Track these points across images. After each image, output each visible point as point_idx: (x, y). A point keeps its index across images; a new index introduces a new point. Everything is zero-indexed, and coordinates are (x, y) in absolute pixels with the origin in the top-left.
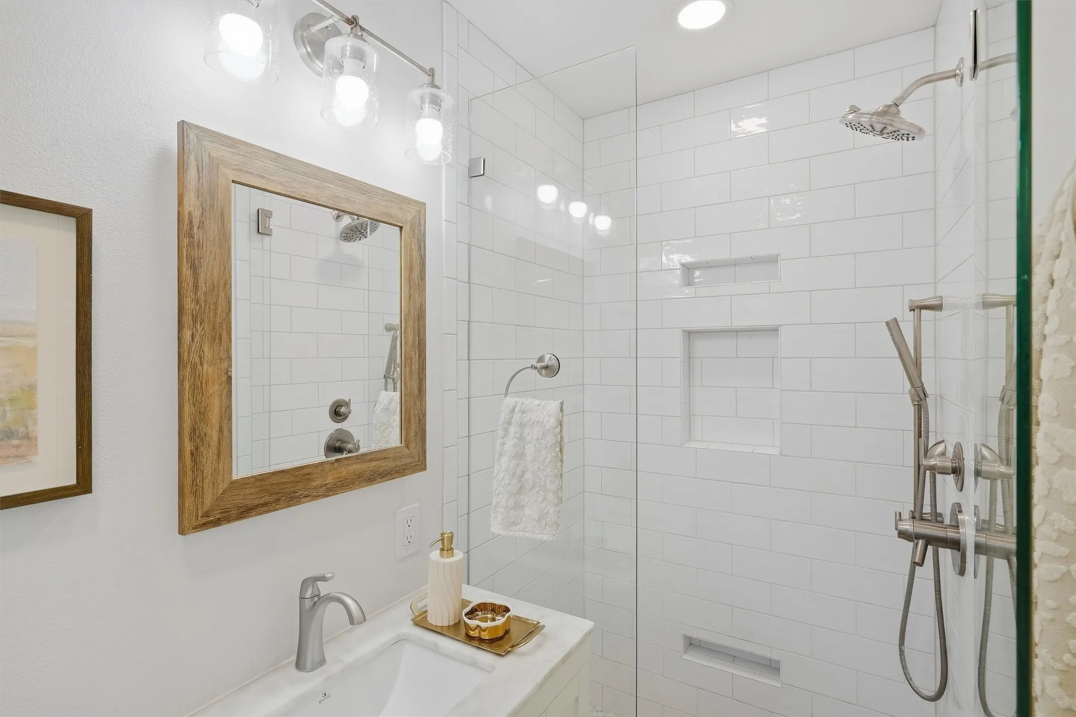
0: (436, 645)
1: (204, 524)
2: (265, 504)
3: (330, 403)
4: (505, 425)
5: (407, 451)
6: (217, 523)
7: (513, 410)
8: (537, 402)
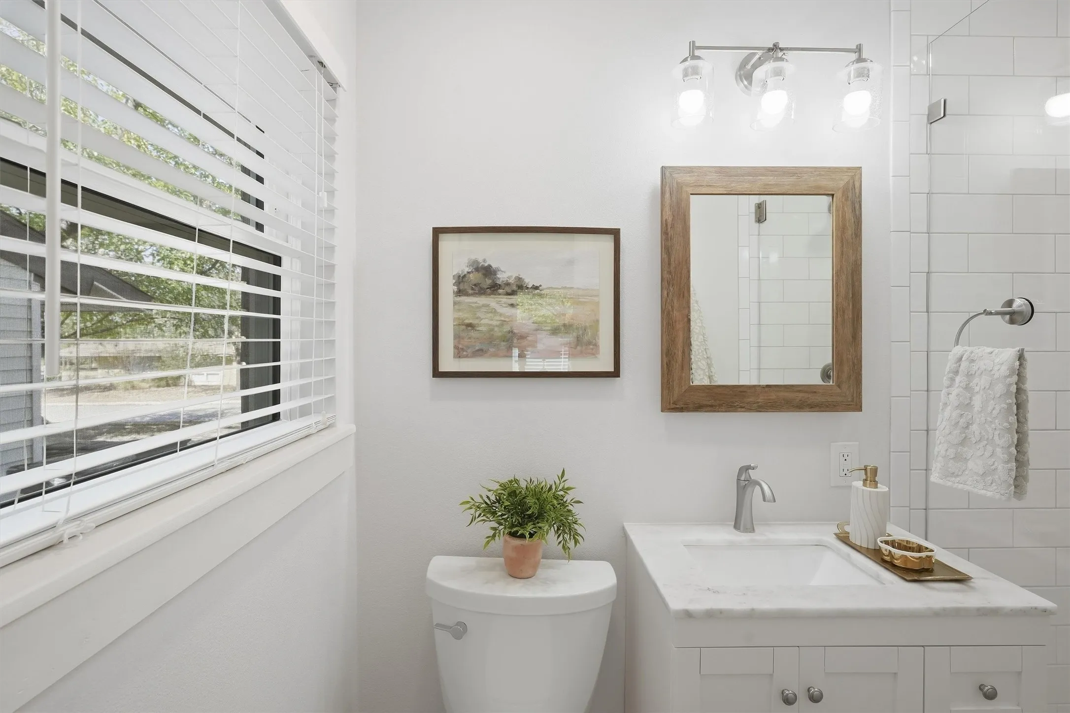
0: (849, 555)
1: (672, 409)
2: (711, 406)
3: (822, 366)
4: (951, 375)
5: (838, 390)
6: (681, 410)
7: (960, 359)
8: (989, 350)
